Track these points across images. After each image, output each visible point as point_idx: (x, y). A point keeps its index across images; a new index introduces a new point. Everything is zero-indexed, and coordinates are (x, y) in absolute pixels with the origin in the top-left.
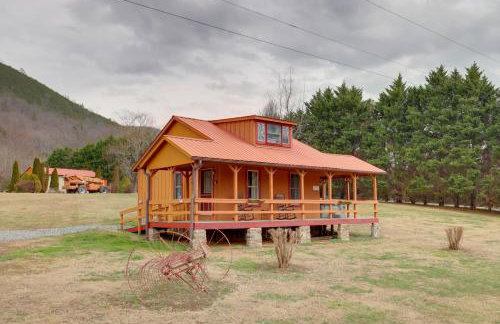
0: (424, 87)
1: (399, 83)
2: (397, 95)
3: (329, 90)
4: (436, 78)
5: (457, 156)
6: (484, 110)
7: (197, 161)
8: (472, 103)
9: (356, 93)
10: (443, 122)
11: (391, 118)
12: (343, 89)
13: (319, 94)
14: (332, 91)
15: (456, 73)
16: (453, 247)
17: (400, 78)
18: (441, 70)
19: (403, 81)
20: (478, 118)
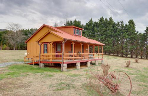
0: (98, 22)
1: (91, 21)
2: (91, 24)
3: (71, 21)
4: (101, 20)
5: (107, 41)
6: (114, 29)
7: (65, 40)
8: (111, 27)
9: (79, 22)
10: (104, 32)
11: (89, 30)
12: (75, 21)
13: (68, 22)
14: (72, 21)
15: (106, 19)
16: (128, 66)
17: (91, 19)
18: (102, 18)
19: (92, 20)
20: (112, 31)
